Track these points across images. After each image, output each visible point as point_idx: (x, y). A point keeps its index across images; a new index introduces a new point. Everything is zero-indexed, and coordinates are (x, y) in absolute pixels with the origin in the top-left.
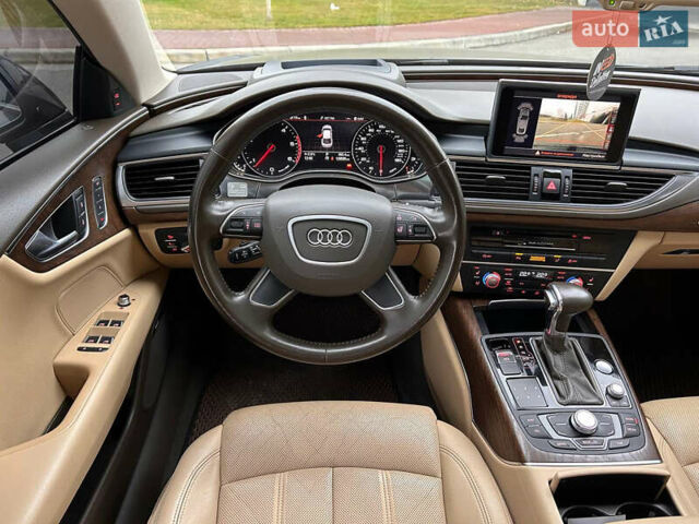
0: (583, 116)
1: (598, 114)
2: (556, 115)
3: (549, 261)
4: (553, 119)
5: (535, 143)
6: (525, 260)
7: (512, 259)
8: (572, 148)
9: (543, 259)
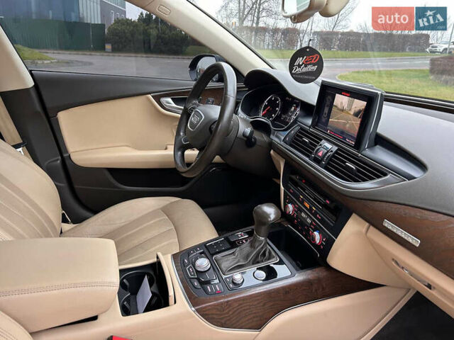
0: (350, 110)
1: (357, 109)
2: (339, 106)
3: (310, 210)
4: (338, 109)
5: (329, 124)
6: (302, 203)
7: (298, 198)
8: (343, 132)
9: (308, 206)
